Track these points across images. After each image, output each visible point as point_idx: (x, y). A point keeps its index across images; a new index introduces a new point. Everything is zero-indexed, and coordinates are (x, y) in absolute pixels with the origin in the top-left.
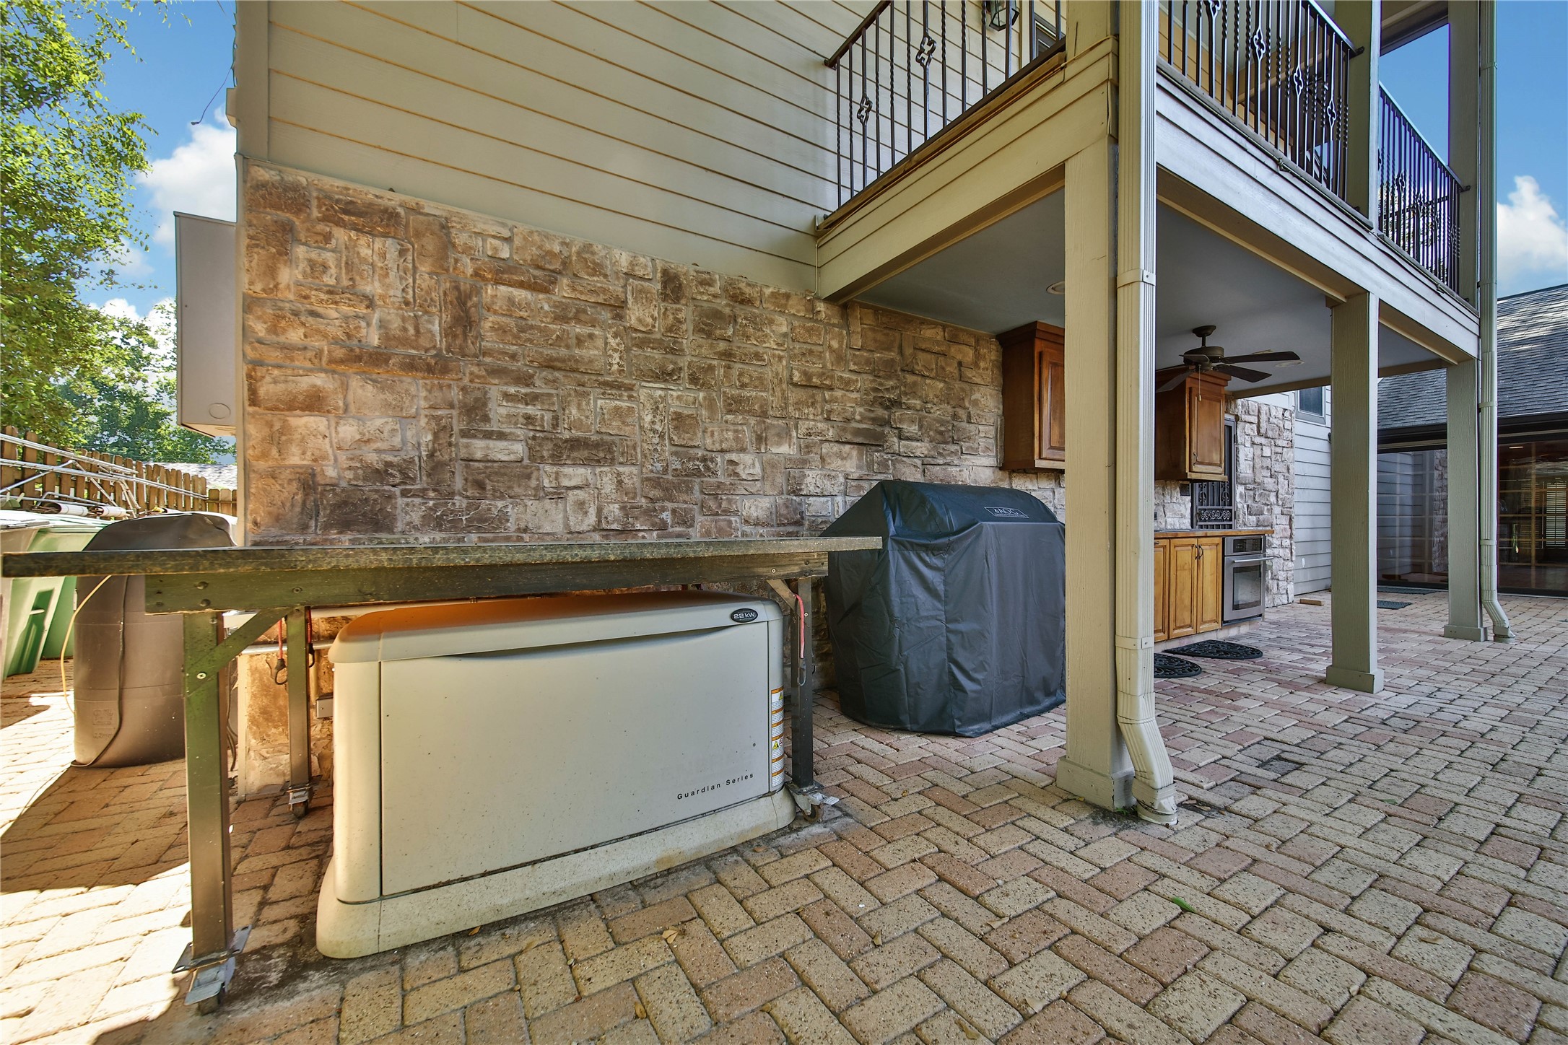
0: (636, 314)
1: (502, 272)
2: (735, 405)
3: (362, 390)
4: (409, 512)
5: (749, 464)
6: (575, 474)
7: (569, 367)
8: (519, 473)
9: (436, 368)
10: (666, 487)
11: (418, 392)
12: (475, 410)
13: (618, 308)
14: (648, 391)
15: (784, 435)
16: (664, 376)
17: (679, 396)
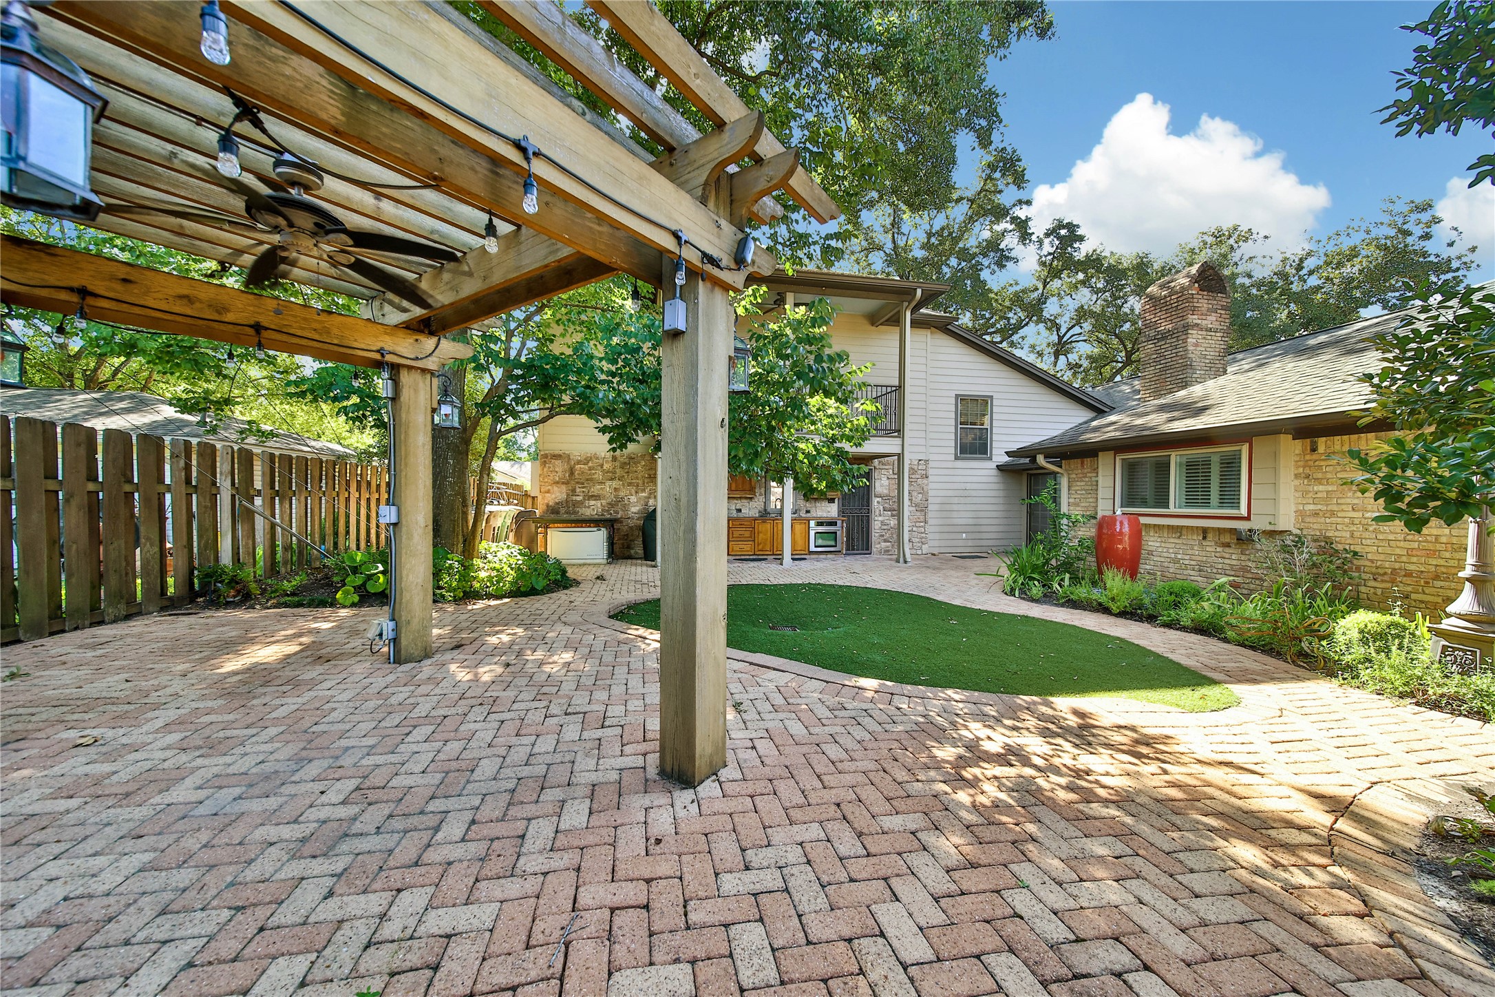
0: (606, 466)
1: (579, 462)
2: (630, 484)
3: (556, 489)
4: (562, 511)
5: (633, 499)
6: (592, 503)
7: (591, 480)
8: (581, 503)
9: (566, 483)
10: (611, 505)
11: (564, 488)
12: (574, 490)
13: (602, 466)
14: (608, 483)
15: (644, 490)
16: (612, 479)
17: (615, 484)
